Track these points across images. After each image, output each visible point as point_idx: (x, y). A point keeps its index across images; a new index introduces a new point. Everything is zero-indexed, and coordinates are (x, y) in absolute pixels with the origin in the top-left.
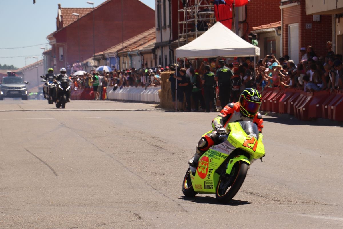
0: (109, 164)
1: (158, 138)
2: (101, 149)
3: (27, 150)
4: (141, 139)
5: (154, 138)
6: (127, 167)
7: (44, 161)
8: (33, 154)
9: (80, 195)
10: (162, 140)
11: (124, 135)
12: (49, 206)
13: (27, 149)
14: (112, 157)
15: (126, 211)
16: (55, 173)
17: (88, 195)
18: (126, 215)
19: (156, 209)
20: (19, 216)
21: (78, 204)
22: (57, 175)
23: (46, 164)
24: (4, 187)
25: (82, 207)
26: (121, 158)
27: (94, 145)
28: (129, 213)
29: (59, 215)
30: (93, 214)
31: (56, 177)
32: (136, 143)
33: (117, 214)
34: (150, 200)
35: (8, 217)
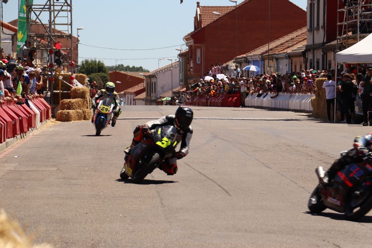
0: (282, 184)
1: (327, 153)
2: (267, 165)
3: (187, 165)
4: (307, 154)
5: (322, 153)
6: (304, 187)
7: (211, 178)
8: (196, 170)
9: (264, 219)
10: (332, 156)
11: (287, 150)
12: (236, 232)
13: (187, 163)
14: (282, 175)
15: (324, 242)
16: (227, 192)
17: (274, 221)
18: (325, 245)
19: (357, 240)
20: (208, 243)
21: (267, 231)
22: (230, 195)
23: (214, 182)
24: (179, 208)
25: (272, 235)
26: (293, 176)
27: (257, 160)
28: (328, 244)
29: (251, 243)
30: (287, 243)
31: (230, 198)
32: (304, 159)
33: (315, 244)
34: (346, 229)
35: (197, 243)
